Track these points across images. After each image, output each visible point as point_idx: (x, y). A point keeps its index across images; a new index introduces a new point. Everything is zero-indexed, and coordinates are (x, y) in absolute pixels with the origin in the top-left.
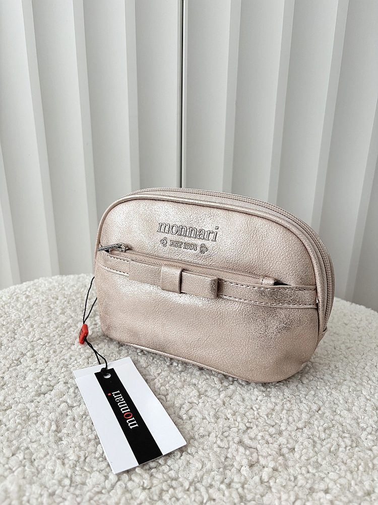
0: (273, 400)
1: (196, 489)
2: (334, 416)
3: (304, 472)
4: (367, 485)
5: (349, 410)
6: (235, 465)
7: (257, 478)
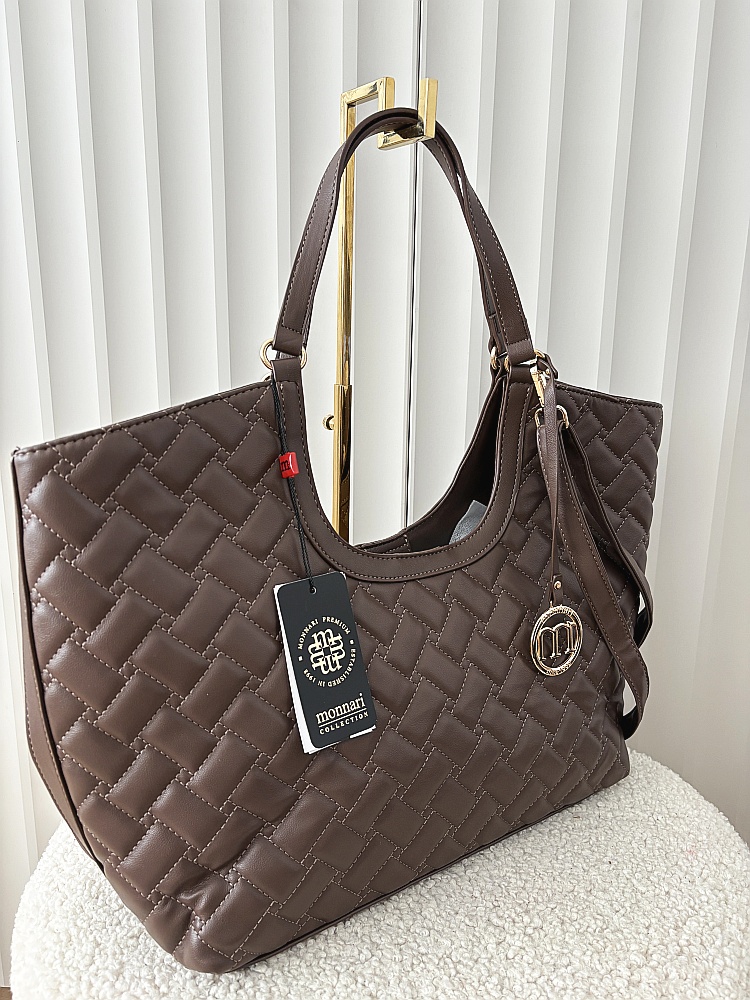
0: (524, 877)
1: (445, 963)
2: (588, 896)
3: (549, 948)
4: (611, 965)
5: (604, 891)
6: (483, 942)
7: (503, 956)
